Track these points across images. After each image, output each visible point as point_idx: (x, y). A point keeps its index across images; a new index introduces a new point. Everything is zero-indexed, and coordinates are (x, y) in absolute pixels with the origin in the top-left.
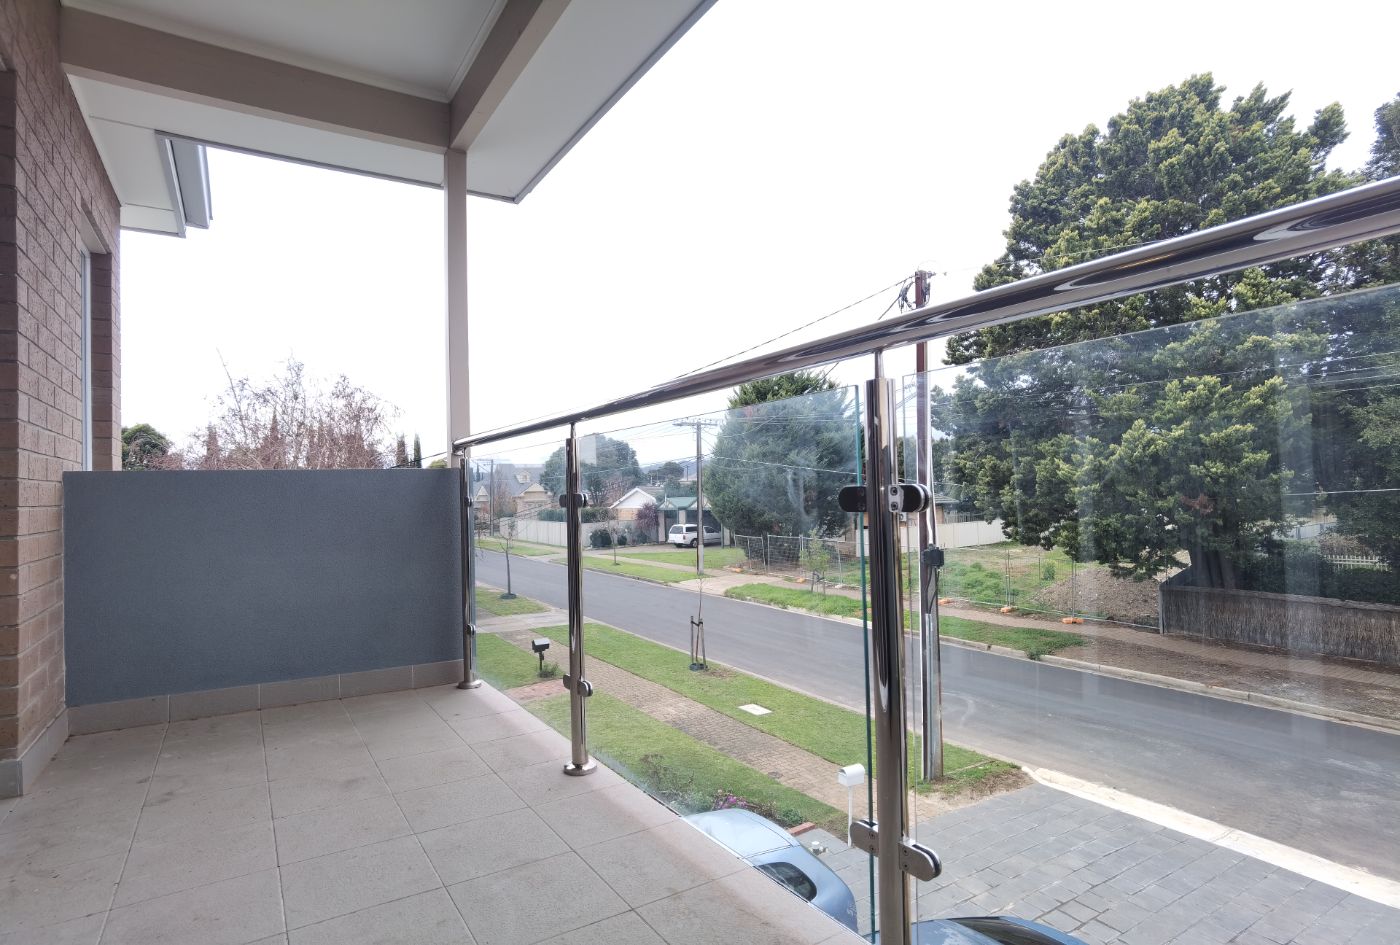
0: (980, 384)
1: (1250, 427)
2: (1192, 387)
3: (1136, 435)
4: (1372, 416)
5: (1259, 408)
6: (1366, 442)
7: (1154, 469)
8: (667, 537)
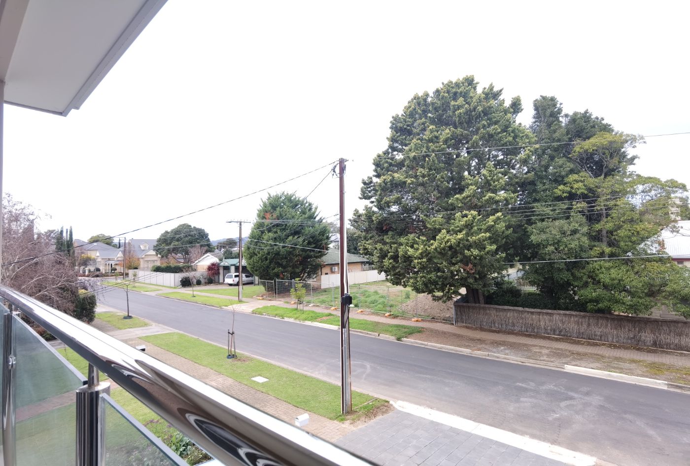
0: (375, 209)
1: (488, 235)
2: (466, 216)
3: (442, 237)
4: (534, 230)
5: (493, 226)
6: (532, 241)
7: (450, 253)
8: (224, 281)
